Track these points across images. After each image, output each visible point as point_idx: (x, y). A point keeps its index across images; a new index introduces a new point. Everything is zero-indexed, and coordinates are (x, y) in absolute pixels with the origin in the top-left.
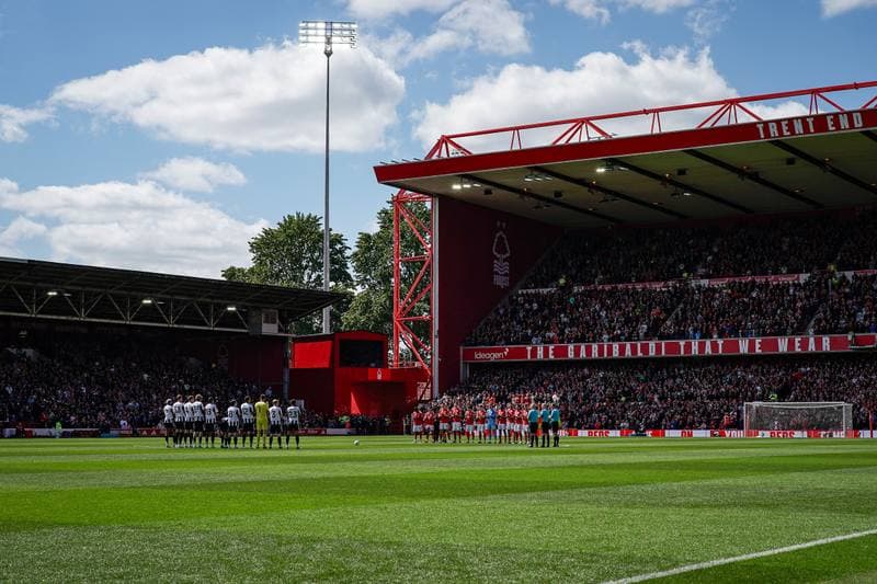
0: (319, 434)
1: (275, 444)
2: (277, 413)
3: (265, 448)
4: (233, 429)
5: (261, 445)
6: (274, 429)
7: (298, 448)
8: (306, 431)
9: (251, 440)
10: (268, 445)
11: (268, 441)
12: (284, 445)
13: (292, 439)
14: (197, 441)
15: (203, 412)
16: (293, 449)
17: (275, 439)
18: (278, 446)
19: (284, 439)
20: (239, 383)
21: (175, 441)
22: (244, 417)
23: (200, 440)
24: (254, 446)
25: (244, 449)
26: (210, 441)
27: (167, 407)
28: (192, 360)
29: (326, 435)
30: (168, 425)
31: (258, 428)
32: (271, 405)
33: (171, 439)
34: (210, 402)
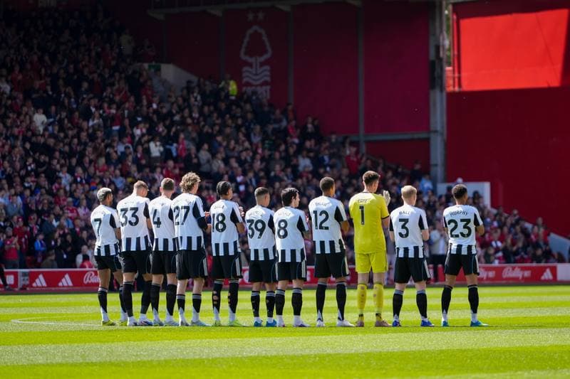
0: (535, 279)
1: (410, 312)
2: (413, 226)
3: (380, 324)
4: (290, 270)
5: (370, 318)
6: (407, 269)
7: (475, 324)
8: (499, 271)
9: (341, 300)
10: (388, 316)
11: (388, 303)
12: (434, 314)
13: (460, 296)
14: (189, 306)
15: (203, 223)
16: (459, 327)
17: (410, 296)
18: (417, 317)
19: (434, 296)
20: (304, 136)
21: (127, 306)
22: (318, 236)
23: (197, 304)
24: (351, 318)
25: (321, 326)
26: (225, 304)
27: (101, 212)
28: (169, 72)
29: (554, 282)
30: (106, 262)
31: (360, 268)
32: (396, 203)
33: (114, 299)
34: (223, 193)
